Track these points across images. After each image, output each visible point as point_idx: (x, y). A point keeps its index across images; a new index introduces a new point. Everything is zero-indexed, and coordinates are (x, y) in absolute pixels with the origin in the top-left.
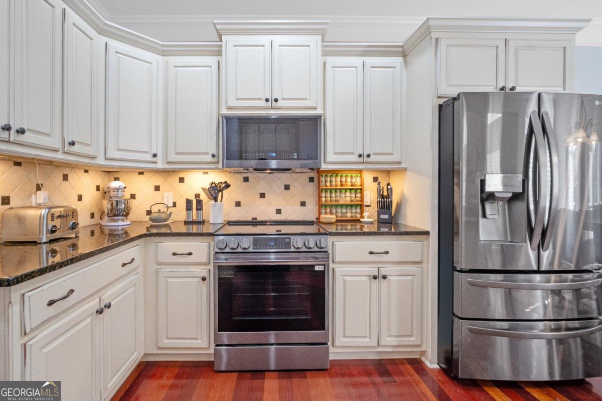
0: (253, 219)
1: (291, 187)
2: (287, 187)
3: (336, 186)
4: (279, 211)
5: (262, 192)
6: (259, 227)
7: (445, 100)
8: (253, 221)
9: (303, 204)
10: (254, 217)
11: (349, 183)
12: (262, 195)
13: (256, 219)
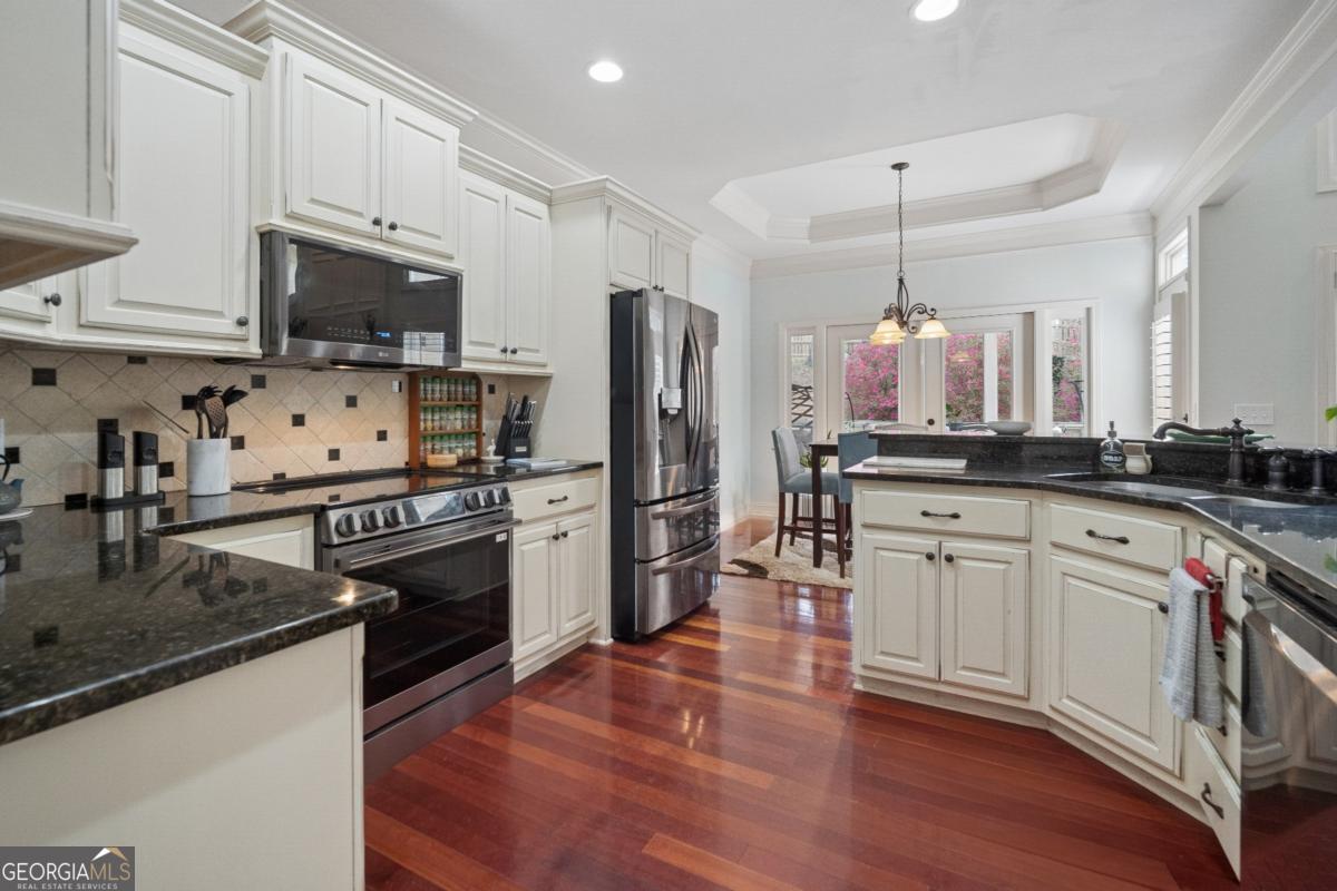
0: (276, 477)
1: (359, 402)
2: (352, 402)
3: (441, 400)
4: (334, 455)
5: (298, 411)
6: (289, 494)
7: (619, 290)
8: (276, 481)
9: (382, 436)
10: (278, 471)
11: (460, 396)
12: (298, 420)
13: (283, 475)
